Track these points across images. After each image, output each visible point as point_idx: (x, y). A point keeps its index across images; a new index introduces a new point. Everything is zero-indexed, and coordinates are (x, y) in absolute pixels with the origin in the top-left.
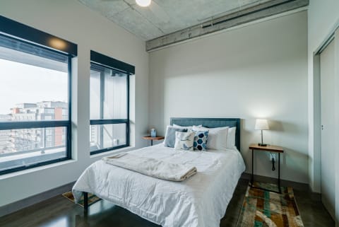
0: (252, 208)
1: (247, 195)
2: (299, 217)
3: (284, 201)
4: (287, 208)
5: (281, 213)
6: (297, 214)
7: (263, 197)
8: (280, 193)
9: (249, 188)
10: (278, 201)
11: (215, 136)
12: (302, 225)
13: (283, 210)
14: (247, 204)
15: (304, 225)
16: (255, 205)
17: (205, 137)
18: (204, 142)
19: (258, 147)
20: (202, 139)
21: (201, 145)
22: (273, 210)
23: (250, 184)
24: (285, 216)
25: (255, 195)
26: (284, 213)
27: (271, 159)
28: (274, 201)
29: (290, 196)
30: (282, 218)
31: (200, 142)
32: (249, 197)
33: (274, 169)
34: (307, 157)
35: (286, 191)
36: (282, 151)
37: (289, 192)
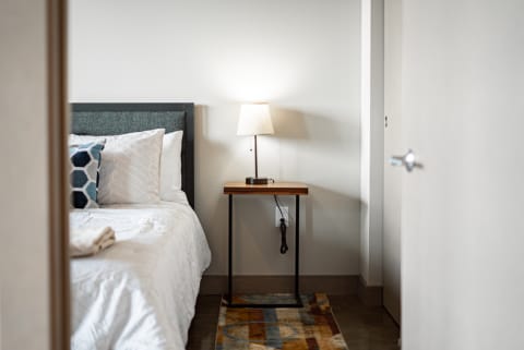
0: (241, 342)
1: (222, 323)
2: (337, 336)
3: (309, 318)
4: (316, 328)
5: (303, 337)
6: (335, 332)
7: (262, 319)
8: (299, 305)
9: (223, 310)
10: (297, 321)
11: (125, 159)
12: (344, 345)
13: (306, 332)
14: (225, 339)
15: (349, 345)
16: (247, 335)
17: (94, 161)
18: (92, 180)
19: (244, 185)
20: (84, 169)
21: (83, 190)
22: (286, 336)
23: (225, 302)
24: (312, 341)
25: (240, 320)
26: (311, 336)
27: (278, 223)
28: (287, 322)
29: (323, 307)
30: (305, 343)
31: (80, 179)
32: (227, 326)
33: (284, 249)
34: (358, 204)
35: (314, 301)
36: (305, 191)
37: (319, 300)
